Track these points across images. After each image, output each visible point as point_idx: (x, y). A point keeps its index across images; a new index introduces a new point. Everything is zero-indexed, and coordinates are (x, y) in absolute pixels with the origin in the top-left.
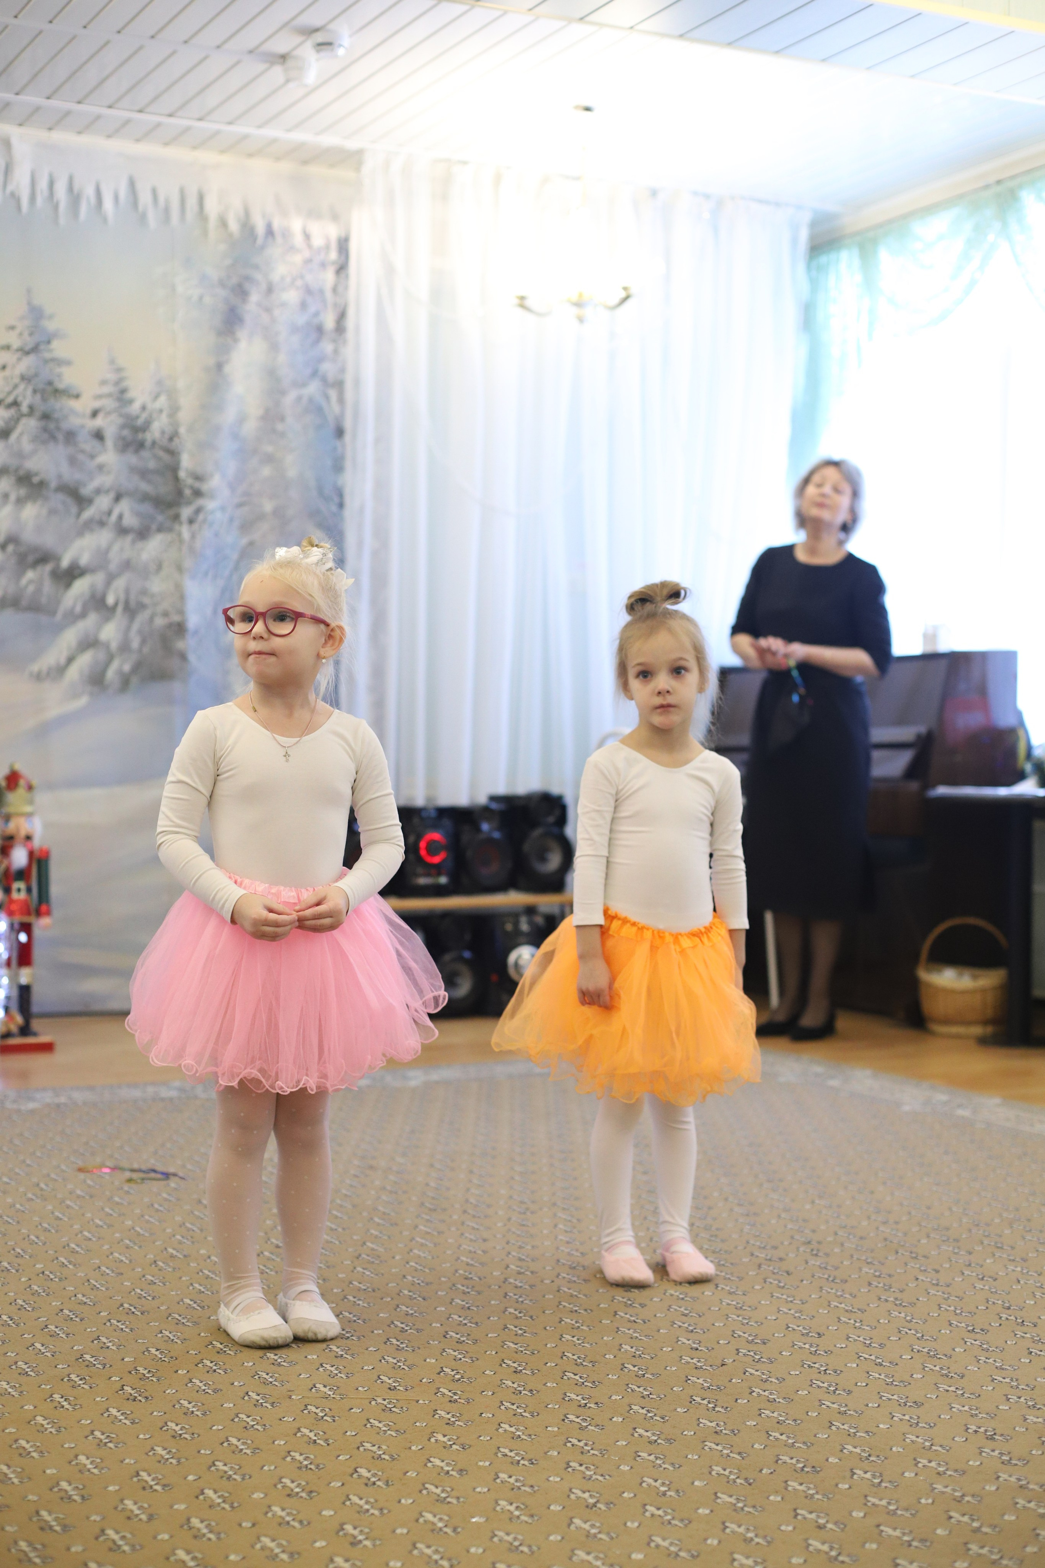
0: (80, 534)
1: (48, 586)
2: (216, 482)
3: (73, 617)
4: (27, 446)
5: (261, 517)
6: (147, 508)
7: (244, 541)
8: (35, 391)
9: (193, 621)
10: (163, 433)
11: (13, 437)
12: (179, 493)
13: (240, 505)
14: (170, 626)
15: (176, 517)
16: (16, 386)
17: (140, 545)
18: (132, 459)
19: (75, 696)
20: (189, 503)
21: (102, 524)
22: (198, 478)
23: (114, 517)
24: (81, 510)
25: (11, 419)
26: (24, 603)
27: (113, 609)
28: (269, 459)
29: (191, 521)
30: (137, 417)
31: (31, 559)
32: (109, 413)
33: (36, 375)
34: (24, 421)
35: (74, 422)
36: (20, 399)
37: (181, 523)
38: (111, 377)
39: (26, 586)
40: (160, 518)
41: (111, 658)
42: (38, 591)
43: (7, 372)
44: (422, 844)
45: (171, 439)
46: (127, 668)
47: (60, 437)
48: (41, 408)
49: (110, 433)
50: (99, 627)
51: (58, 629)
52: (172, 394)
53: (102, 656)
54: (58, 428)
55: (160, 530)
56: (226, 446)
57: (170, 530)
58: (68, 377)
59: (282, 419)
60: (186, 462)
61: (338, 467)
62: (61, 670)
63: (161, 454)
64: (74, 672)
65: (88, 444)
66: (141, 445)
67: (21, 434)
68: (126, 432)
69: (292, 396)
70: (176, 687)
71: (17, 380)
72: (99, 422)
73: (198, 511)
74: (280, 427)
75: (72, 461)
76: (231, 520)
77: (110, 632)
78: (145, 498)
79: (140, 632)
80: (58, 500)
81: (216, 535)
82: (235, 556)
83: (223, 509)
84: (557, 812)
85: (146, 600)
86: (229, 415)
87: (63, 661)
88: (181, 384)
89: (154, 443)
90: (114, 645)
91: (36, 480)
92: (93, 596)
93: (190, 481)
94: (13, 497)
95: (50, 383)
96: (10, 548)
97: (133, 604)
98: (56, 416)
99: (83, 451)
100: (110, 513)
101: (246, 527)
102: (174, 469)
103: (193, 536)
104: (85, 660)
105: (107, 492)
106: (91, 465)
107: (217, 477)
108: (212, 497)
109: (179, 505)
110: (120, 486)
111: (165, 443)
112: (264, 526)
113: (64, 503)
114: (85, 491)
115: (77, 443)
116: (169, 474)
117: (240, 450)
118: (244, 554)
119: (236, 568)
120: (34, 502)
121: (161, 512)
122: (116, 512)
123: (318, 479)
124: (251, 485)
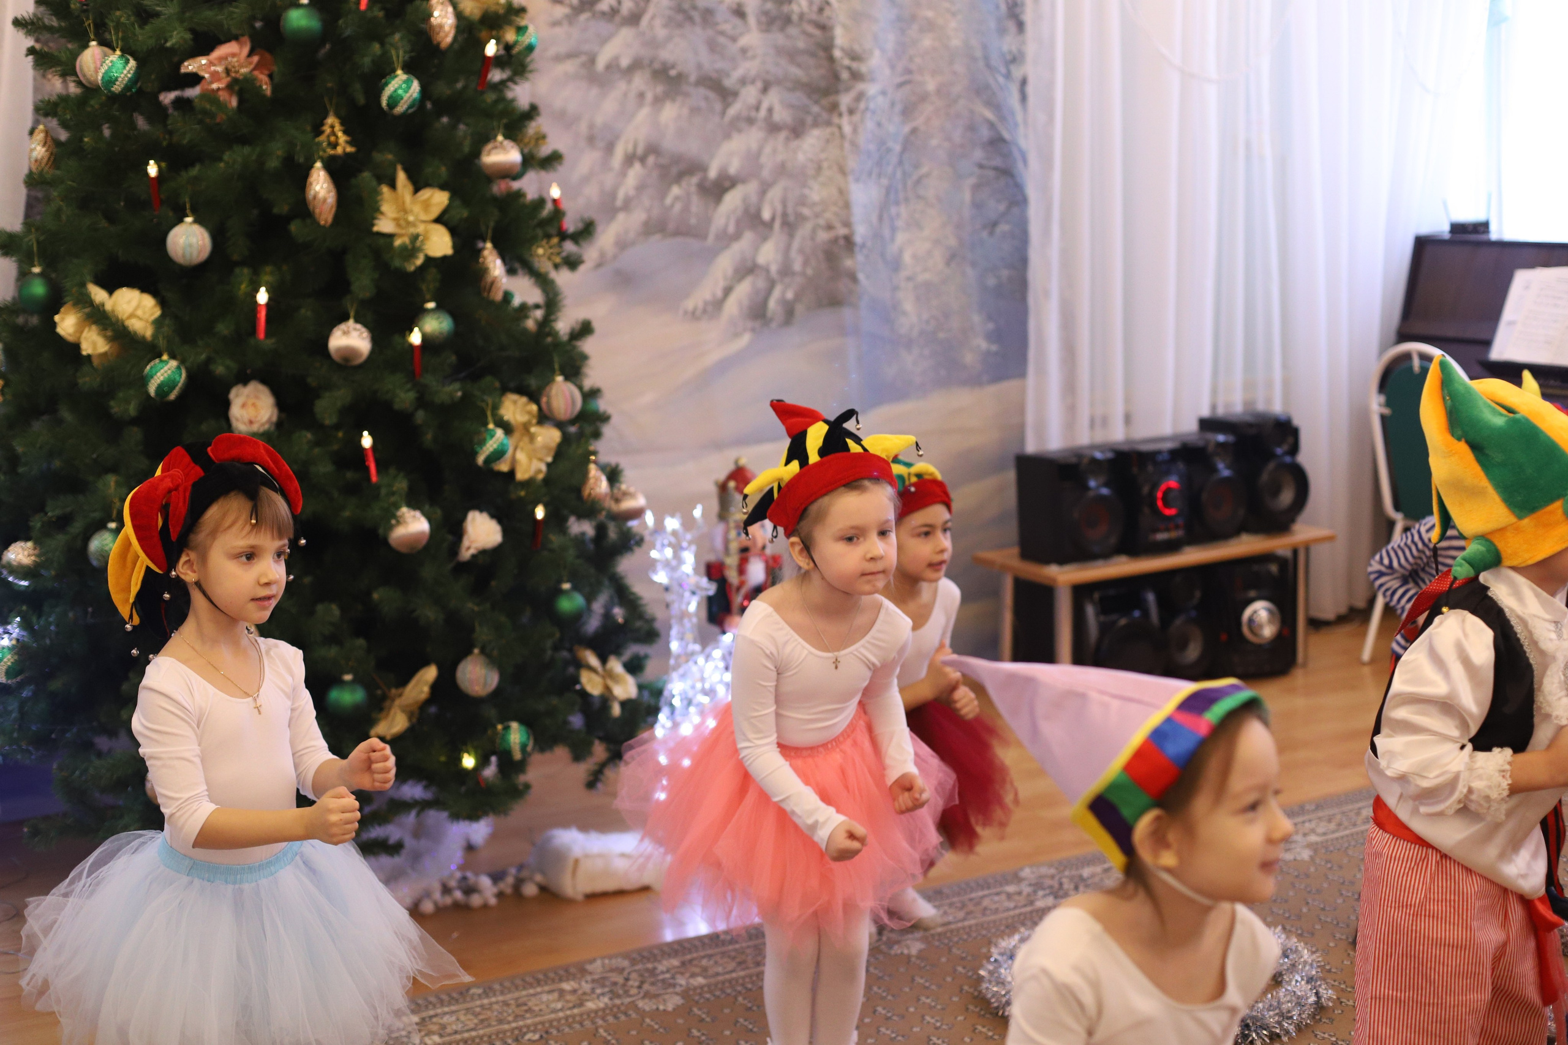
0: (727, 136)
1: (696, 204)
2: (876, 62)
3: (727, 239)
5: (924, 98)
6: (799, 98)
7: (907, 129)
9: (861, 232)
11: (645, 21)
12: (836, 77)
13: (900, 85)
14: (835, 240)
15: (834, 108)
17: (795, 144)
18: (779, 38)
19: (737, 335)
20: (848, 89)
21: (751, 121)
22: (855, 57)
23: (763, 113)
24: (726, 106)
26: (671, 226)
27: (769, 225)
29: (851, 112)
31: (674, 170)
37: (840, 115)
39: (672, 206)
40: (816, 109)
41: (772, 284)
42: (686, 209)
44: (1159, 494)
45: (821, 10)
46: (790, 295)
47: (697, 17)
49: (752, 7)
50: (756, 249)
51: (711, 255)
53: (761, 283)
54: (694, 8)
55: (816, 124)
56: (882, 14)
57: (829, 123)
60: (840, 38)
62: (718, 304)
63: (811, 29)
64: (732, 306)
65: (729, 24)
66: (787, 20)
67: (653, 18)
70: (847, 313)
73: (860, 96)
75: (713, 47)
76: (893, 104)
77: (768, 254)
78: (796, 85)
79: (801, 251)
80: (701, 93)
81: (879, 124)
82: (897, 148)
83: (884, 93)
84: (1290, 440)
85: (806, 211)
87: (719, 293)
89: (801, 17)
90: (774, 269)
91: (673, 73)
92: (746, 211)
93: (847, 62)
94: (649, 96)
96: (651, 160)
97: (791, 218)
99: (722, 33)
100: (757, 108)
101: (908, 112)
102: (827, 48)
103: (855, 130)
104: (744, 290)
105: (753, 82)
106: (733, 48)
107: (877, 53)
108: (873, 80)
109: (837, 92)
110: (767, 72)
111: (814, 17)
112: (928, 109)
113: (706, 99)
114: (729, 83)
115: (717, 24)
116: (821, 54)
117: (899, 19)
118: (907, 145)
119: (900, 163)
120: (673, 100)
121: (816, 102)
122: (765, 106)
123: (985, 47)
124: (911, 59)
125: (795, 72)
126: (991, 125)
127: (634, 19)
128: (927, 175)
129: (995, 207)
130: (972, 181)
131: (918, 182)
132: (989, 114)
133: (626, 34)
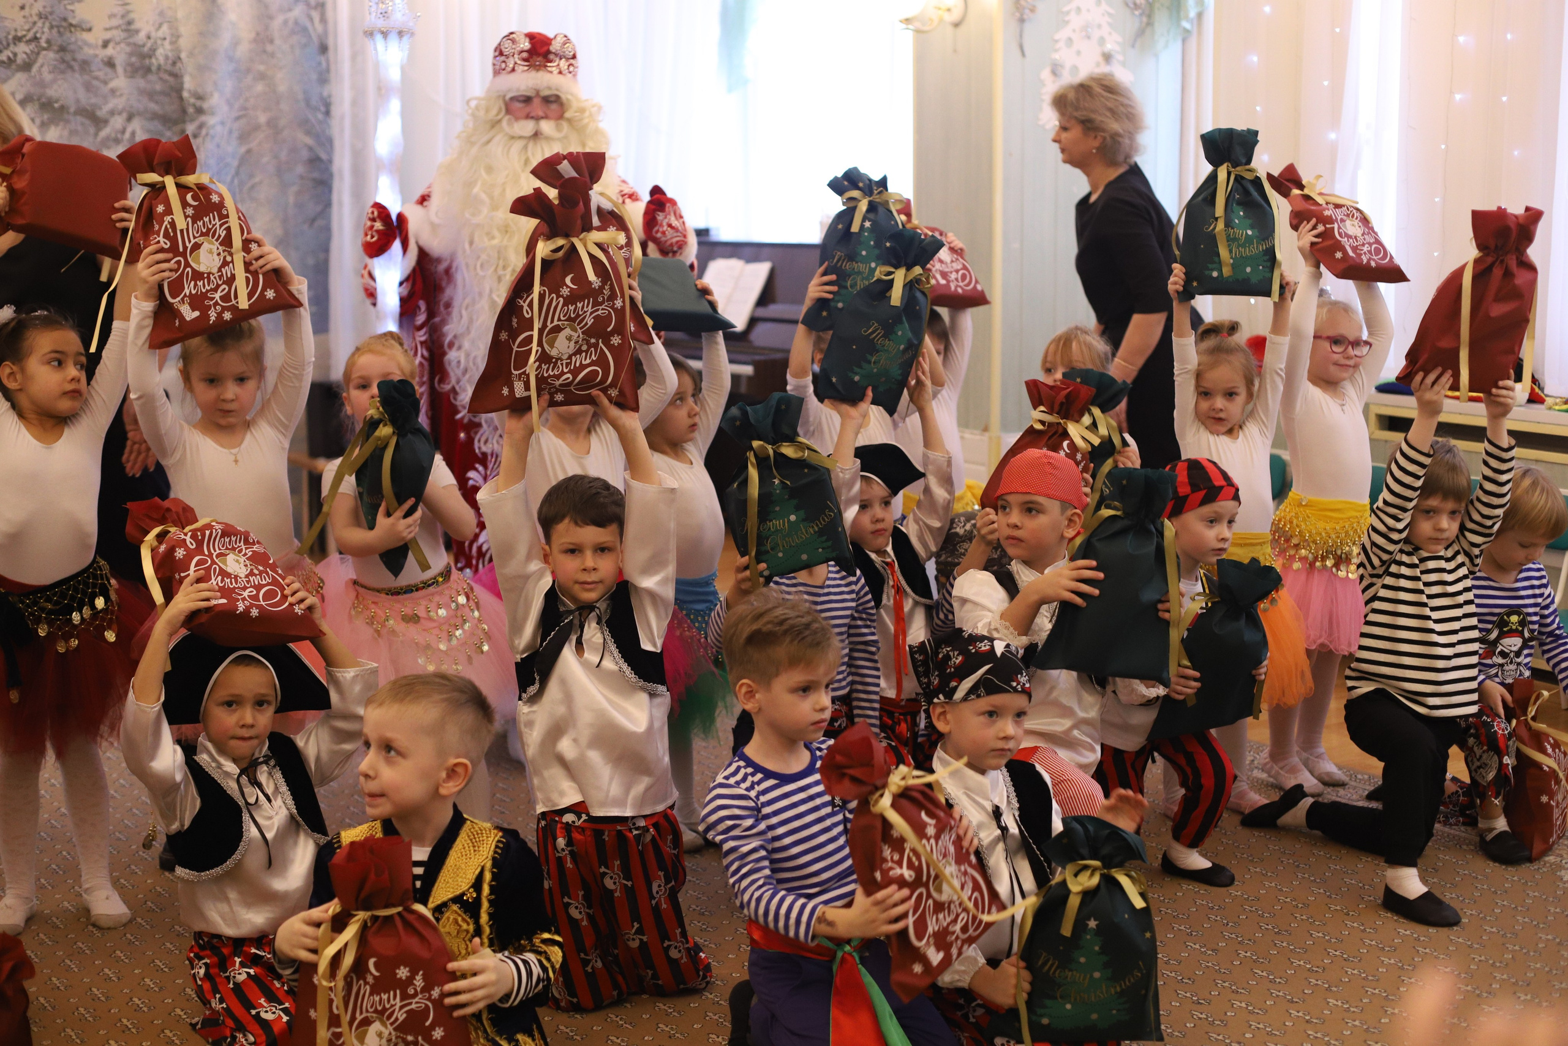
2: (215, 100)
4: (47, 77)
5: (257, 128)
6: (156, 125)
7: (243, 150)
8: (51, 27)
10: (167, 58)
11: (35, 69)
12: (184, 111)
13: (238, 118)
16: (35, 23)
18: (141, 83)
20: (192, 120)
21: (117, 141)
22: (200, 98)
23: (127, 135)
24: (99, 130)
25: (32, 52)
28: (262, 77)
29: (195, 136)
30: (144, 46)
32: (118, 43)
33: (51, 13)
34: (44, 52)
35: (88, 52)
36: (38, 35)
38: (119, 10)
43: (26, 12)
45: (174, 63)
47: (76, 68)
48: (59, 41)
49: (120, 60)
52: (173, 23)
54: (74, 60)
56: (223, 68)
58: (81, 12)
59: (271, 41)
60: (188, 83)
61: (324, 78)
63: (166, 77)
65: (101, 72)
66: (148, 70)
67: (42, 66)
68: (134, 59)
69: (279, 19)
71: (35, 18)
72: (110, 51)
73: (201, 126)
74: (269, 48)
75: (88, 87)
76: (230, 132)
78: (155, 116)
80: (77, 122)
81: (218, 146)
82: (235, 163)
83: (223, 123)
86: (224, 41)
88: (180, 14)
89: (159, 68)
91: (56, 105)
93: (192, 100)
95: (65, 19)
98: (72, 47)
99: (96, 78)
100: (123, 132)
101: (243, 137)
102: (178, 90)
105: (120, 114)
106: (105, 89)
107: (216, 96)
108: (213, 114)
109: (184, 122)
110: (132, 107)
111: (169, 67)
112: (260, 136)
113: (82, 124)
114: (99, 113)
115: (91, 71)
116: (174, 94)
117: (235, 71)
118: (243, 160)
119: (237, 173)
120: (57, 125)
121: (169, 129)
122: (129, 130)
123: (305, 92)
124: (247, 100)
125: (153, 106)
126: (310, 149)
127: (27, 67)
128: (261, 182)
129: (312, 208)
130: (295, 188)
131: (253, 187)
132: (309, 141)
133: (20, 77)
